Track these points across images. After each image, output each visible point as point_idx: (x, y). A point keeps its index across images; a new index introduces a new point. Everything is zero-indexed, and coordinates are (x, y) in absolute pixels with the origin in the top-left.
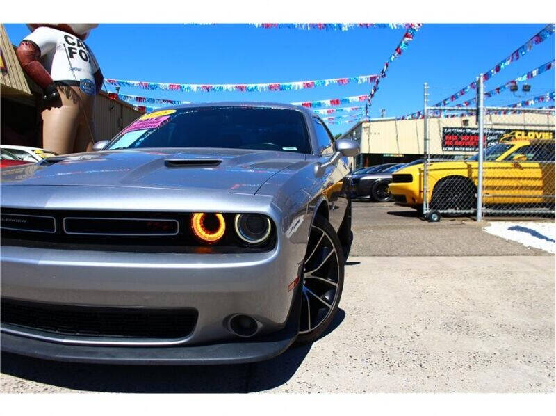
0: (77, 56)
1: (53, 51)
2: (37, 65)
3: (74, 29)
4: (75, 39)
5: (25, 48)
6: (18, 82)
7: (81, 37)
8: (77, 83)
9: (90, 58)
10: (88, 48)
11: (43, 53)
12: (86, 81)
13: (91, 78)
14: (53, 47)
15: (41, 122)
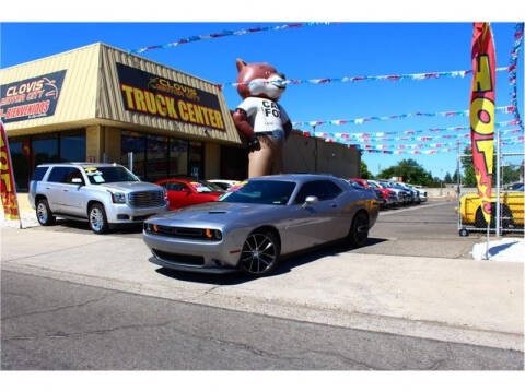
0: (271, 115)
1: (255, 114)
2: (244, 124)
3: (270, 95)
4: (269, 102)
5: (237, 114)
6: (232, 136)
7: (274, 100)
8: (270, 133)
9: (281, 114)
10: (279, 107)
11: (249, 115)
12: (277, 131)
13: (280, 128)
14: (255, 110)
15: (248, 161)
